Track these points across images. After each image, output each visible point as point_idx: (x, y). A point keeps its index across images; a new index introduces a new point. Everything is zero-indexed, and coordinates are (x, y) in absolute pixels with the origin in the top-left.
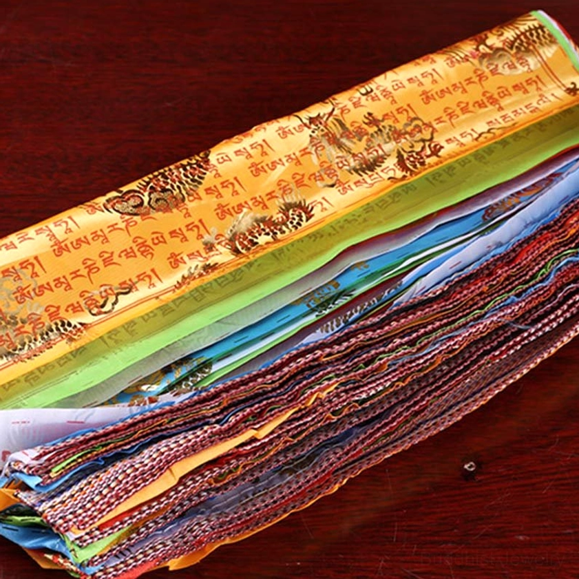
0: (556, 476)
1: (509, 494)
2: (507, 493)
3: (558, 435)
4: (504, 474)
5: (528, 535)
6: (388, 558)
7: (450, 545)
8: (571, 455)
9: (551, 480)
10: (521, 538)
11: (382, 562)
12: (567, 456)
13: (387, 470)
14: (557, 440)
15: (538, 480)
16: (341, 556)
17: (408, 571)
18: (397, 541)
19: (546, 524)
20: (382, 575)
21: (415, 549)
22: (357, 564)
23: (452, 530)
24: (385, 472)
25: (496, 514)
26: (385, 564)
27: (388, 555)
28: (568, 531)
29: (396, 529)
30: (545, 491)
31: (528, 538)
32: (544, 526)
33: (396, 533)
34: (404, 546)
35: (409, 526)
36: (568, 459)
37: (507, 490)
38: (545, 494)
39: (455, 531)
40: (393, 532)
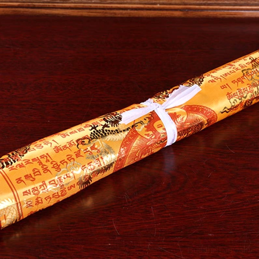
0: (225, 210)
1: (205, 217)
2: (204, 217)
3: (226, 194)
4: (203, 209)
5: (214, 234)
6: (152, 243)
7: (179, 238)
8: (232, 201)
9: (223, 212)
10: (210, 235)
11: (149, 244)
12: (230, 202)
13: (152, 207)
14: (226, 196)
15: (218, 212)
16: (131, 242)
17: (161, 248)
18: (156, 236)
19: (221, 229)
20: (149, 249)
21: (164, 239)
22: (138, 245)
23: (181, 231)
24: (151, 208)
25: (200, 225)
26: (150, 245)
27: (152, 241)
28: (231, 232)
29: (156, 231)
30: (221, 216)
31: (213, 235)
32: (221, 230)
33: (155, 233)
34: (159, 238)
35: (161, 230)
36: (231, 203)
37: (204, 215)
38: (221, 217)
39: (182, 232)
40: (154, 232)
